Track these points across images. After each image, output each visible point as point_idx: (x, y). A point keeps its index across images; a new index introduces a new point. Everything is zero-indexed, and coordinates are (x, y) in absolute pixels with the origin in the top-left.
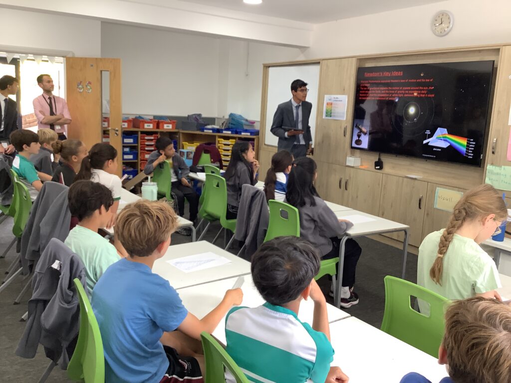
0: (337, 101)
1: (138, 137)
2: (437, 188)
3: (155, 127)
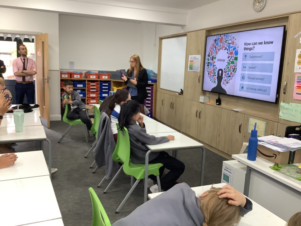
0: (195, 59)
1: (86, 83)
2: (250, 118)
3: (97, 78)
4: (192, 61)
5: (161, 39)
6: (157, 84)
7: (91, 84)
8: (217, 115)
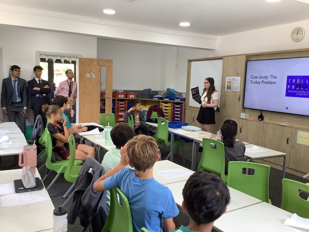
0: (234, 80)
2: (298, 131)
3: (125, 97)
4: (230, 82)
5: (190, 61)
6: (185, 102)
7: (120, 103)
8: (261, 129)
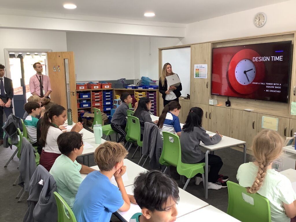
0: (201, 68)
1: (90, 94)
2: (263, 116)
3: (100, 88)
4: (198, 70)
5: (161, 50)
7: (95, 94)
8: (229, 115)
